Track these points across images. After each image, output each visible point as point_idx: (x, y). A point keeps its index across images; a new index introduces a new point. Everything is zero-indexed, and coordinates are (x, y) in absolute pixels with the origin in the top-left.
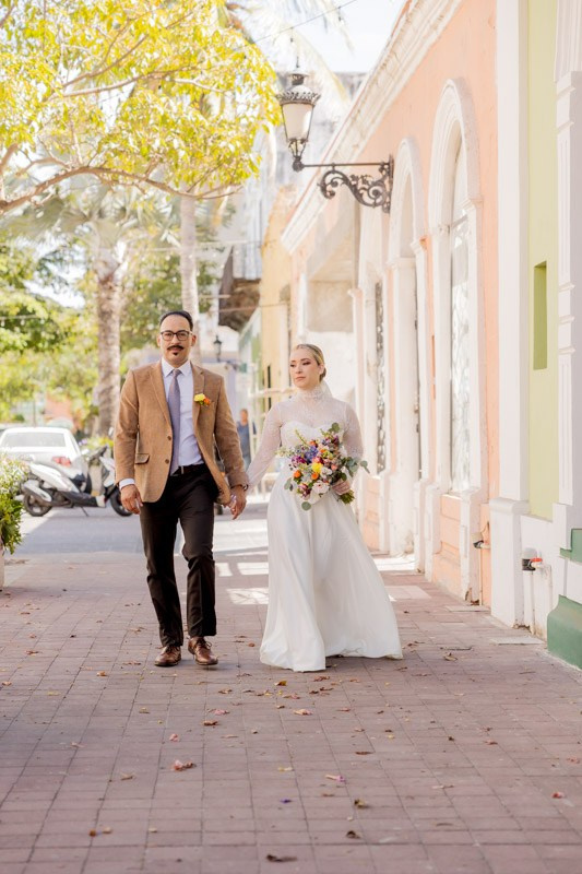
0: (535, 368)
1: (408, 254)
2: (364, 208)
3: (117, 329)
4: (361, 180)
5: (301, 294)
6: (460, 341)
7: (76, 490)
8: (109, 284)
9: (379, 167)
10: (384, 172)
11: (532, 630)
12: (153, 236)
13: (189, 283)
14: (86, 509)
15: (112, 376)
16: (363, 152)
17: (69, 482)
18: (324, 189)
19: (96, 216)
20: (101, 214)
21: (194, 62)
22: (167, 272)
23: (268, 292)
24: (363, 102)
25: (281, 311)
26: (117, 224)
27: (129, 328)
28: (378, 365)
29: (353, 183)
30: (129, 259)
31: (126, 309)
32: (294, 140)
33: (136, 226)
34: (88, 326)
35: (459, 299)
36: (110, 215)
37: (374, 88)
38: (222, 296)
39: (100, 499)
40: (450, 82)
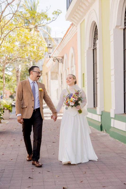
0: (83, 87)
1: (66, 70)
2: (59, 63)
3: (19, 79)
5: (49, 74)
8: (18, 72)
9: (62, 57)
12: (25, 64)
16: (59, 54)
18: (54, 60)
23: (44, 73)
24: (59, 47)
25: (46, 76)
27: (21, 78)
28: (62, 85)
29: (58, 59)
30: (21, 68)
31: (20, 75)
32: (49, 53)
33: (22, 62)
34: (14, 78)
36: (18, 61)
40: (71, 47)
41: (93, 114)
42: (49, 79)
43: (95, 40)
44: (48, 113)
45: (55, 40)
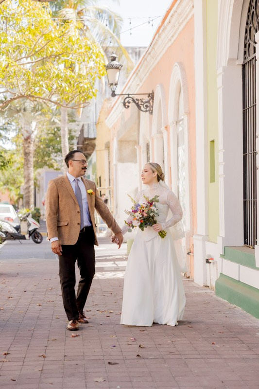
0: (211, 182)
1: (160, 132)
2: (141, 112)
3: (32, 160)
4: (140, 101)
5: (114, 146)
6: (182, 170)
7: (16, 232)
8: (29, 140)
9: (148, 95)
10: (150, 98)
11: (210, 287)
12: (48, 119)
13: (65, 140)
14: (21, 240)
15: (30, 181)
16: (141, 87)
17: (13, 229)
18: (124, 105)
19: (22, 111)
20: (25, 110)
21: (69, 51)
22: (54, 134)
23: (99, 144)
24: (141, 67)
25: (105, 153)
26: (32, 114)
27: (37, 159)
29: (137, 102)
30: (37, 129)
31: (35, 151)
32: (112, 84)
33: (41, 115)
34: (19, 159)
35: (181, 152)
36: (29, 110)
37: (146, 62)
38: (78, 146)
39: (27, 236)
40: (176, 64)
41: (241, 266)
42: (114, 161)
43: (248, 37)
44: (108, 258)
45: (132, 53)
